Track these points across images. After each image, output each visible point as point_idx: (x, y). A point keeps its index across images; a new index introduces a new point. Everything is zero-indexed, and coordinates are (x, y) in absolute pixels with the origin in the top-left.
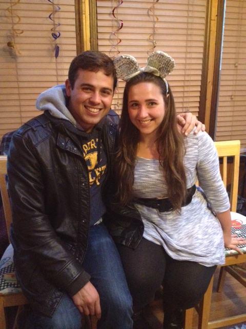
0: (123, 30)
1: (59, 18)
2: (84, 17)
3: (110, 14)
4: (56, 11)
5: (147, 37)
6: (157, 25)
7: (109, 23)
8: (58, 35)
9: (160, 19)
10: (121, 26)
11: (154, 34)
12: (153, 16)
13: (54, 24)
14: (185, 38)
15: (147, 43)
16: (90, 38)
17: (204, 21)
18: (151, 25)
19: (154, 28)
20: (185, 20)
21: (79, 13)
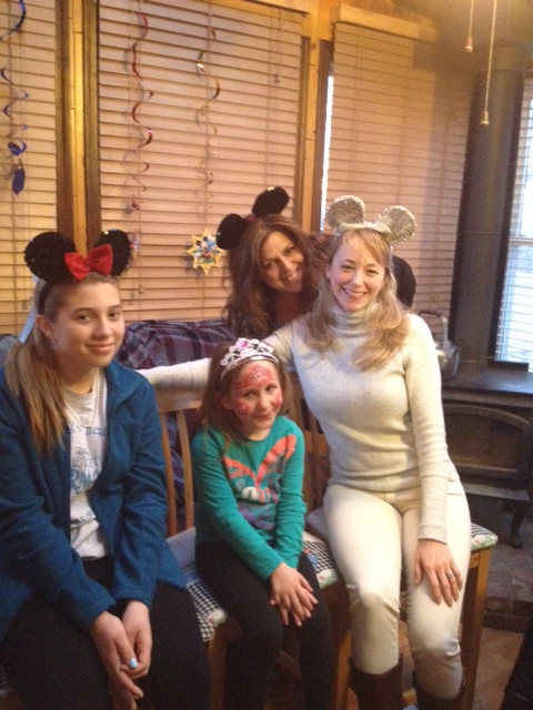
0: (151, 147)
1: (21, 113)
2: (72, 114)
3: (124, 114)
4: (16, 99)
5: (195, 163)
6: (213, 142)
7: (123, 132)
8: (21, 146)
10: (147, 137)
11: (207, 158)
12: (206, 124)
13: (11, 125)
15: (194, 175)
16: (85, 157)
17: (293, 140)
18: (202, 141)
19: (207, 147)
20: (262, 136)
21: (63, 105)
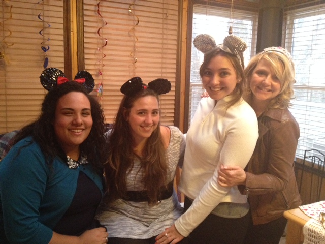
0: (107, 47)
1: (48, 34)
2: (72, 34)
3: (95, 33)
4: (46, 28)
5: (129, 54)
6: (137, 44)
7: (94, 41)
8: (47, 48)
9: (139, 39)
10: (105, 43)
11: (134, 51)
12: (134, 36)
13: (44, 39)
14: (160, 56)
15: (128, 59)
16: (77, 52)
17: (175, 42)
18: (132, 44)
19: (134, 47)
20: (160, 41)
21: (67, 30)
